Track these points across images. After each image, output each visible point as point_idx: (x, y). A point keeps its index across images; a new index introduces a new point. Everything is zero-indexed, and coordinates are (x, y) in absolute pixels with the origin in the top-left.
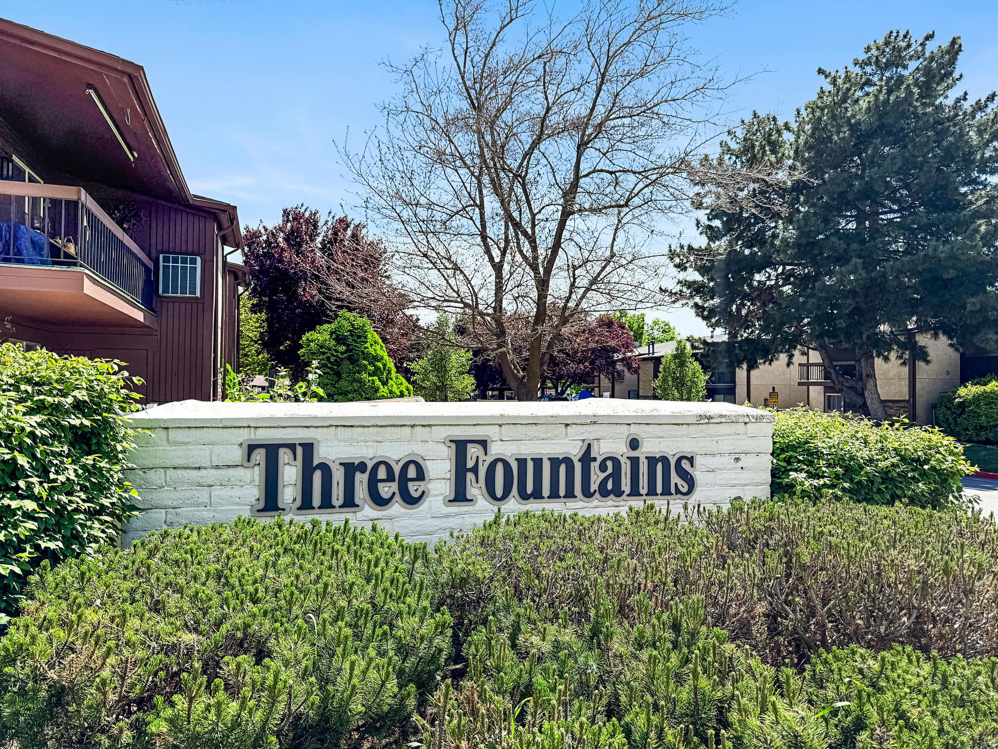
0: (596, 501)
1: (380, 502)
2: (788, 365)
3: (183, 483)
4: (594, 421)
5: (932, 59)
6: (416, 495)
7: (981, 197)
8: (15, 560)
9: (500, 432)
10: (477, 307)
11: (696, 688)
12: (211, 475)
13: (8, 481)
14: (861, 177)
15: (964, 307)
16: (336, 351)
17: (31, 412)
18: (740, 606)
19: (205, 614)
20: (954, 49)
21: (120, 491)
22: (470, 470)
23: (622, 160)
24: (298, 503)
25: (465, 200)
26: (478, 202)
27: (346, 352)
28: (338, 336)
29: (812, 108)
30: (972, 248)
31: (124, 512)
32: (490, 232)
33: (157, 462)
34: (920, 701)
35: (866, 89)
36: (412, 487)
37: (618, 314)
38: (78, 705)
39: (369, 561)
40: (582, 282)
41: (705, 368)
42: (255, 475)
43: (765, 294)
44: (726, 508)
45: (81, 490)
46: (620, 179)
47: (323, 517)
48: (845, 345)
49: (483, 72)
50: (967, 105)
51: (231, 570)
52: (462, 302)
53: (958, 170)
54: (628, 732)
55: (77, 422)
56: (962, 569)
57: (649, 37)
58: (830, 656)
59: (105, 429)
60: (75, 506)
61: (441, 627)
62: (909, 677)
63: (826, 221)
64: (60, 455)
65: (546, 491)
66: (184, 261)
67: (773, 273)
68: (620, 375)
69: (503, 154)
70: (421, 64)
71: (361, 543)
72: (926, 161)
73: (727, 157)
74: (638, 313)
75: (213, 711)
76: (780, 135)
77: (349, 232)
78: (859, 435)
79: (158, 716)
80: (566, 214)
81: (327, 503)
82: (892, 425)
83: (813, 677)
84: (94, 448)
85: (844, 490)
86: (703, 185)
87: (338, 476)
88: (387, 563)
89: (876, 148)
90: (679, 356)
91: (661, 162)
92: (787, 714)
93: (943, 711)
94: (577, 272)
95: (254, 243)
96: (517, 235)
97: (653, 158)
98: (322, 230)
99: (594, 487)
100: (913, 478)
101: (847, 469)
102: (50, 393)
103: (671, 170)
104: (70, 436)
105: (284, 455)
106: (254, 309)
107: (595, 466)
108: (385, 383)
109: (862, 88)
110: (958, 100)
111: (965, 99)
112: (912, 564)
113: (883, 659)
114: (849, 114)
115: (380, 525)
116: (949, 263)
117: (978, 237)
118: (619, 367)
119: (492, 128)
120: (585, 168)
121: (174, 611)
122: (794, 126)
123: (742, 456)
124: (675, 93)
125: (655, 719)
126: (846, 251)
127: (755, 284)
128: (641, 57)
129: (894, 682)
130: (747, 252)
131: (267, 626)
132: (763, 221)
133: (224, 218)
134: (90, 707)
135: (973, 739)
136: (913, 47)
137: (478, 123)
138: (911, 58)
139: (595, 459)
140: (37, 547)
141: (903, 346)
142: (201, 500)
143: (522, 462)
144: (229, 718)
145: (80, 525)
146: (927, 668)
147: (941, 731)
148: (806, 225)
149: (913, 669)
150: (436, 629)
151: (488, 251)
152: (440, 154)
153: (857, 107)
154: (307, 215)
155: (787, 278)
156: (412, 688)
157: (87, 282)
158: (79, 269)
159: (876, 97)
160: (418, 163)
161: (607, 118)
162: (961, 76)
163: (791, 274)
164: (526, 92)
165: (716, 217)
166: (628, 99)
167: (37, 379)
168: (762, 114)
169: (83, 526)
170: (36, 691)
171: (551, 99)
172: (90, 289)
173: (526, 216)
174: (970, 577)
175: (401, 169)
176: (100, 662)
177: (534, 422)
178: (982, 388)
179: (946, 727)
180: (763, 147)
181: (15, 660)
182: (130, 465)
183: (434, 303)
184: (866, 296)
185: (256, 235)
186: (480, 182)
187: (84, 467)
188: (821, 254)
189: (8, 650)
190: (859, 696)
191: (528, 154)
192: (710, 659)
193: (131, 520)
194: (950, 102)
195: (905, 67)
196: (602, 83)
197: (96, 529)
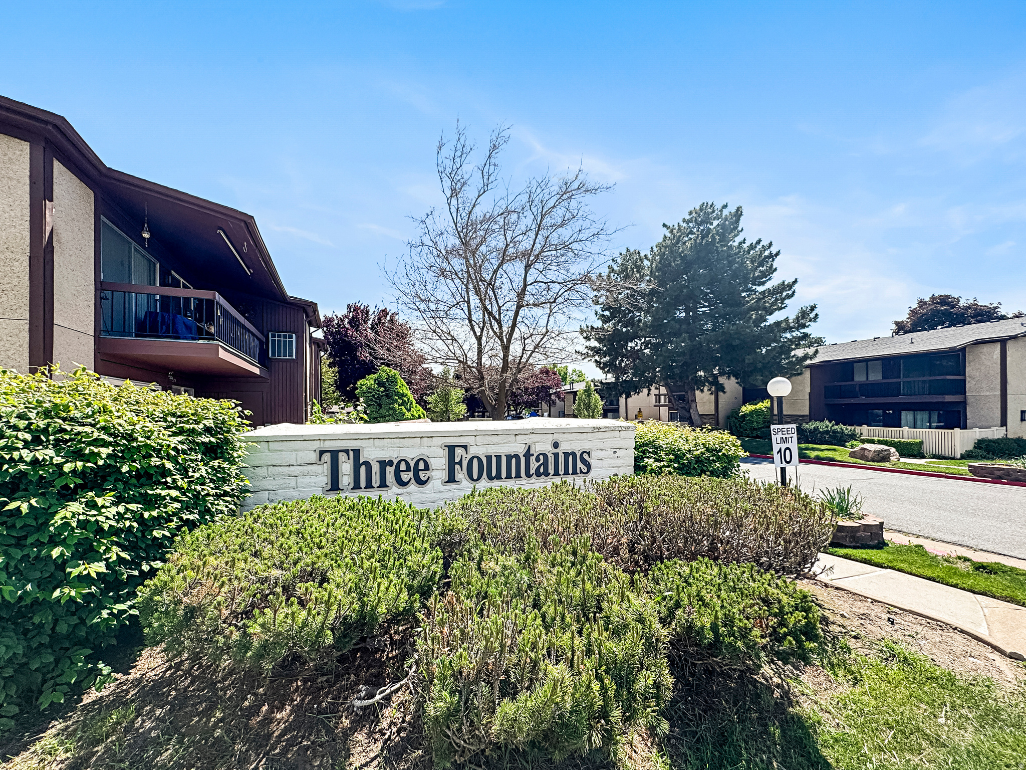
0: (534, 479)
1: (402, 484)
2: (648, 395)
3: (279, 475)
4: (532, 432)
5: (726, 219)
6: (424, 479)
7: (753, 299)
8: (166, 527)
9: (475, 440)
10: (466, 363)
11: (584, 589)
12: (297, 470)
13: (160, 478)
14: (688, 287)
15: (744, 360)
16: (378, 391)
17: (175, 434)
18: (613, 538)
19: (287, 558)
20: (738, 213)
21: (237, 481)
22: (457, 463)
23: (552, 275)
24: (352, 485)
25: (458, 298)
26: (466, 299)
27: (384, 391)
28: (379, 382)
29: (659, 246)
30: (748, 328)
31: (241, 494)
32: (474, 318)
33: (262, 463)
34: (711, 590)
35: (690, 236)
36: (421, 474)
37: (552, 366)
38: (204, 618)
39: (392, 521)
40: (530, 347)
41: (602, 398)
42: (326, 468)
43: (635, 355)
44: (607, 480)
45: (211, 482)
46: (551, 287)
47: (365, 494)
48: (679, 383)
49: (468, 222)
50: (745, 246)
51: (305, 529)
52: (457, 359)
53: (740, 283)
54: (544, 617)
55: (207, 440)
56: (736, 513)
57: (565, 203)
58: (663, 566)
59: (227, 443)
60: (206, 492)
61: (435, 560)
62: (706, 576)
63: (668, 312)
64: (196, 460)
65: (504, 475)
66: (285, 337)
67: (639, 342)
68: (554, 402)
69: (481, 271)
70: (430, 217)
71: (388, 510)
72: (723, 277)
73: (612, 275)
74: (563, 365)
75: (290, 617)
76: (642, 262)
77: (388, 318)
78: (683, 436)
79: (256, 622)
80: (519, 307)
81: (369, 485)
82: (701, 430)
83: (653, 579)
84: (219, 455)
85: (674, 468)
86: (599, 291)
87: (376, 468)
88: (403, 522)
89: (695, 271)
90: (587, 391)
91: (574, 277)
92: (635, 602)
93: (723, 594)
94: (526, 342)
95: (329, 325)
96: (490, 320)
97: (569, 275)
98: (371, 317)
99: (532, 471)
100: (713, 460)
101: (677, 456)
102: (187, 422)
103: (580, 282)
104: (203, 448)
105: (342, 457)
106: (331, 365)
107: (533, 459)
108: (409, 410)
109: (687, 236)
110: (740, 243)
111: (744, 243)
112: (709, 511)
113: (691, 566)
114: (680, 251)
115: (400, 499)
116: (735, 336)
117: (751, 321)
118: (553, 397)
119: (474, 256)
120: (530, 279)
121: (266, 556)
122: (650, 257)
123: (617, 450)
124: (583, 236)
125: (560, 609)
126: (679, 329)
127: (629, 348)
128: (561, 215)
129: (697, 579)
130: (624, 330)
131: (327, 563)
132: (633, 312)
133: (310, 310)
134: (211, 619)
135: (739, 610)
136: (716, 212)
137: (465, 252)
138: (714, 219)
139: (533, 455)
140: (181, 519)
141: (711, 384)
142: (290, 485)
143: (489, 458)
144: (301, 621)
145: (211, 503)
146: (716, 570)
147: (722, 607)
148: (657, 314)
149: (709, 571)
150: (432, 560)
151: (473, 329)
152: (443, 271)
153: (685, 247)
154: (362, 307)
155: (646, 344)
156: (417, 596)
157: (220, 350)
158: (215, 342)
159: (695, 241)
160: (430, 276)
161: (542, 251)
162: (742, 229)
163: (650, 342)
164: (494, 235)
165: (606, 309)
166: (554, 239)
167: (179, 414)
168: (632, 250)
169: (212, 504)
170: (175, 610)
171: (509, 239)
172: (222, 354)
173: (495, 308)
174: (740, 517)
175: (419, 280)
176: (217, 590)
177: (495, 434)
178: (754, 407)
179: (725, 604)
180: (632, 269)
181: (162, 592)
182: (244, 465)
183: (441, 361)
184: (691, 355)
185: (330, 320)
186: (467, 288)
187: (212, 468)
188: (665, 331)
189: (157, 586)
190: (678, 589)
191: (495, 272)
192: (592, 572)
193: (246, 499)
194: (736, 244)
195: (711, 224)
196: (539, 230)
197: (222, 506)
